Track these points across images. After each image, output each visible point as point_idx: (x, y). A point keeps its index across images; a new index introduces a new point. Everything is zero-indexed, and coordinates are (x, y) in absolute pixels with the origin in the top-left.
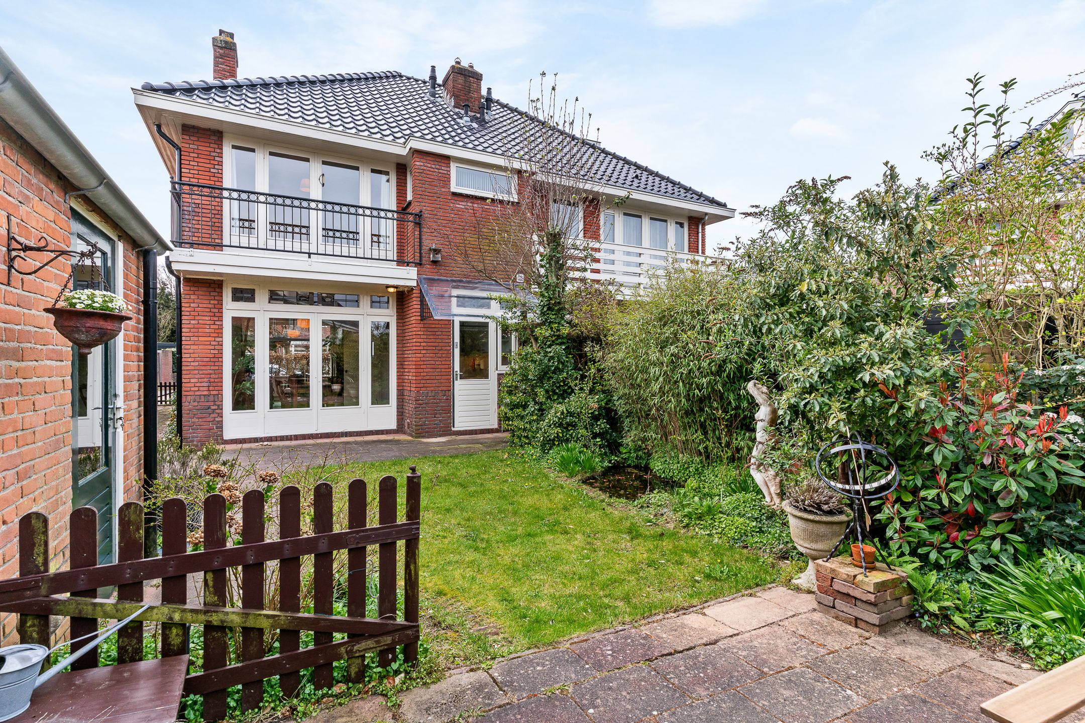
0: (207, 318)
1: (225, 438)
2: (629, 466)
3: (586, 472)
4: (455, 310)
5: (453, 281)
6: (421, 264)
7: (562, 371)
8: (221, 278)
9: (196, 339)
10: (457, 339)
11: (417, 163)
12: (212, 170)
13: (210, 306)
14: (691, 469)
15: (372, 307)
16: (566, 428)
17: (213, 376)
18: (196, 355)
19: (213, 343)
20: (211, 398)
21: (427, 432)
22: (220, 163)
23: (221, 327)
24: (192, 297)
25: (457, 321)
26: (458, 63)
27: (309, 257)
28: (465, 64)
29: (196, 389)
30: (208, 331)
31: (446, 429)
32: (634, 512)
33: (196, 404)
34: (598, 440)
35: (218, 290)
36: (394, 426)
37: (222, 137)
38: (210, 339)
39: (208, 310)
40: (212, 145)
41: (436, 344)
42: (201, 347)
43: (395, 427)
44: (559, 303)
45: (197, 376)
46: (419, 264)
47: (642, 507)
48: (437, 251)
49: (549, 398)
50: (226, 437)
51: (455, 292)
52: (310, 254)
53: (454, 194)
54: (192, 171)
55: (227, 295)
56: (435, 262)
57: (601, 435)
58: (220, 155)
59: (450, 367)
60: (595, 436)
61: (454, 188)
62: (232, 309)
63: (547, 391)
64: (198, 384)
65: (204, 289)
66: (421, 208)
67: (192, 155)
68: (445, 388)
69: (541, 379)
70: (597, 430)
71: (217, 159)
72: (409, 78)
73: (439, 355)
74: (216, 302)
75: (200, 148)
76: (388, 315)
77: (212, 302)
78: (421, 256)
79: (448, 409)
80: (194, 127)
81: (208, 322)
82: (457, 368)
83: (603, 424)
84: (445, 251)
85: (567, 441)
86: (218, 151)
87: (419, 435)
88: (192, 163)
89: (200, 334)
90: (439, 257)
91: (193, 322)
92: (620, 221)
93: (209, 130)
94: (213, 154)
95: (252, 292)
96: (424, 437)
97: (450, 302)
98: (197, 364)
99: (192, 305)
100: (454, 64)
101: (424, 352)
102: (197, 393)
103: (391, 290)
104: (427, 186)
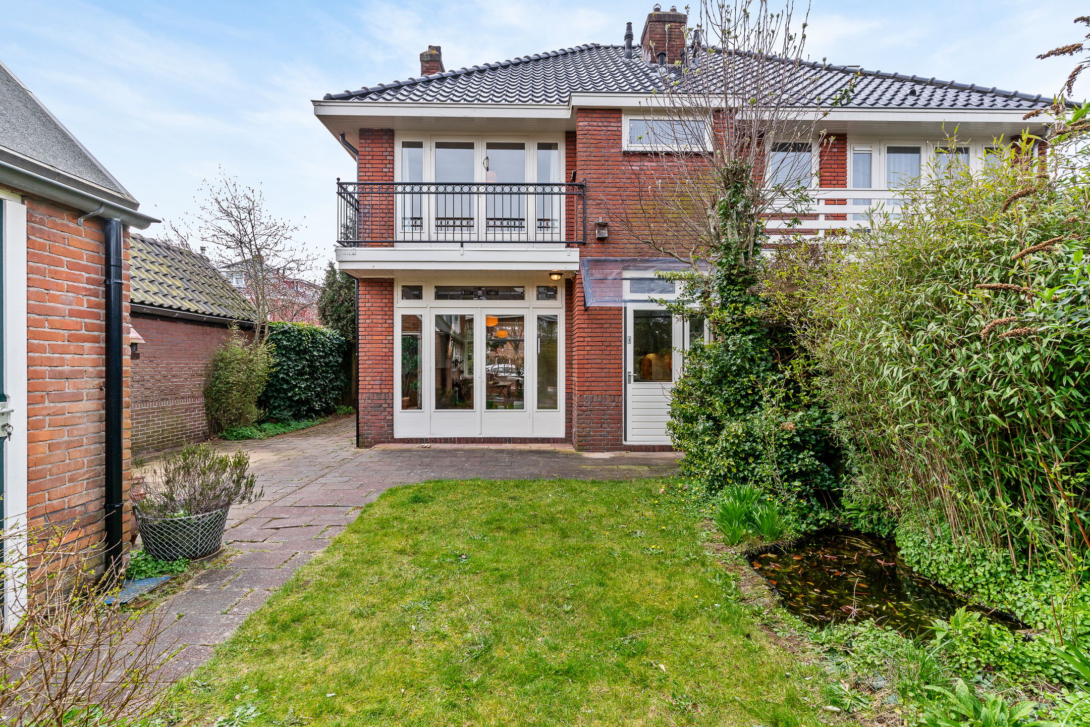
0: (379, 317)
1: (396, 437)
2: (857, 533)
3: (762, 538)
4: (627, 295)
5: (623, 261)
6: (584, 244)
7: (749, 372)
8: (391, 277)
9: (370, 337)
10: (630, 333)
11: (581, 124)
12: (385, 170)
13: (382, 305)
14: (980, 571)
15: (538, 299)
16: (746, 459)
17: (384, 374)
18: (370, 354)
19: (385, 342)
20: (383, 396)
21: (592, 444)
22: (392, 162)
23: (392, 326)
24: (367, 296)
25: (631, 308)
26: (657, 10)
27: (462, 246)
28: (665, 9)
29: (370, 387)
30: (380, 329)
31: (616, 443)
32: (810, 657)
33: (370, 401)
34: (797, 483)
35: (388, 289)
36: (561, 434)
37: (393, 135)
38: (381, 337)
39: (380, 309)
40: (384, 145)
41: (603, 339)
42: (374, 345)
43: (563, 436)
44: (746, 272)
45: (371, 374)
46: (583, 244)
47: (832, 651)
48: (603, 226)
49: (730, 411)
50: (397, 435)
51: (627, 274)
52: (462, 243)
53: (626, 154)
54: (368, 174)
55: (398, 293)
56: (601, 240)
57: (804, 475)
58: (392, 154)
59: (620, 367)
60: (791, 476)
61: (625, 147)
62: (403, 307)
63: (727, 401)
64: (372, 383)
65: (377, 288)
66: (585, 176)
67: (367, 157)
68: (613, 393)
69: (719, 381)
70: (795, 467)
71: (389, 158)
72: (607, 48)
73: (607, 352)
74: (387, 301)
75: (374, 149)
76: (556, 308)
77: (384, 301)
78: (585, 235)
79: (618, 418)
80: (369, 130)
81: (380, 321)
82: (630, 368)
83: (807, 458)
84: (615, 225)
85: (745, 480)
86: (389, 150)
87: (582, 448)
88: (367, 166)
89: (374, 333)
90: (605, 233)
91: (368, 321)
92: (880, 160)
93: (382, 130)
94: (385, 154)
95: (420, 288)
96: (588, 450)
97: (621, 286)
98: (371, 362)
99: (367, 305)
100: (652, 11)
101: (588, 348)
102: (371, 391)
103: (555, 277)
104: (592, 149)
